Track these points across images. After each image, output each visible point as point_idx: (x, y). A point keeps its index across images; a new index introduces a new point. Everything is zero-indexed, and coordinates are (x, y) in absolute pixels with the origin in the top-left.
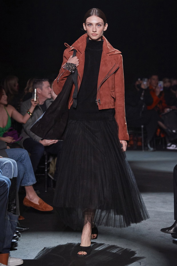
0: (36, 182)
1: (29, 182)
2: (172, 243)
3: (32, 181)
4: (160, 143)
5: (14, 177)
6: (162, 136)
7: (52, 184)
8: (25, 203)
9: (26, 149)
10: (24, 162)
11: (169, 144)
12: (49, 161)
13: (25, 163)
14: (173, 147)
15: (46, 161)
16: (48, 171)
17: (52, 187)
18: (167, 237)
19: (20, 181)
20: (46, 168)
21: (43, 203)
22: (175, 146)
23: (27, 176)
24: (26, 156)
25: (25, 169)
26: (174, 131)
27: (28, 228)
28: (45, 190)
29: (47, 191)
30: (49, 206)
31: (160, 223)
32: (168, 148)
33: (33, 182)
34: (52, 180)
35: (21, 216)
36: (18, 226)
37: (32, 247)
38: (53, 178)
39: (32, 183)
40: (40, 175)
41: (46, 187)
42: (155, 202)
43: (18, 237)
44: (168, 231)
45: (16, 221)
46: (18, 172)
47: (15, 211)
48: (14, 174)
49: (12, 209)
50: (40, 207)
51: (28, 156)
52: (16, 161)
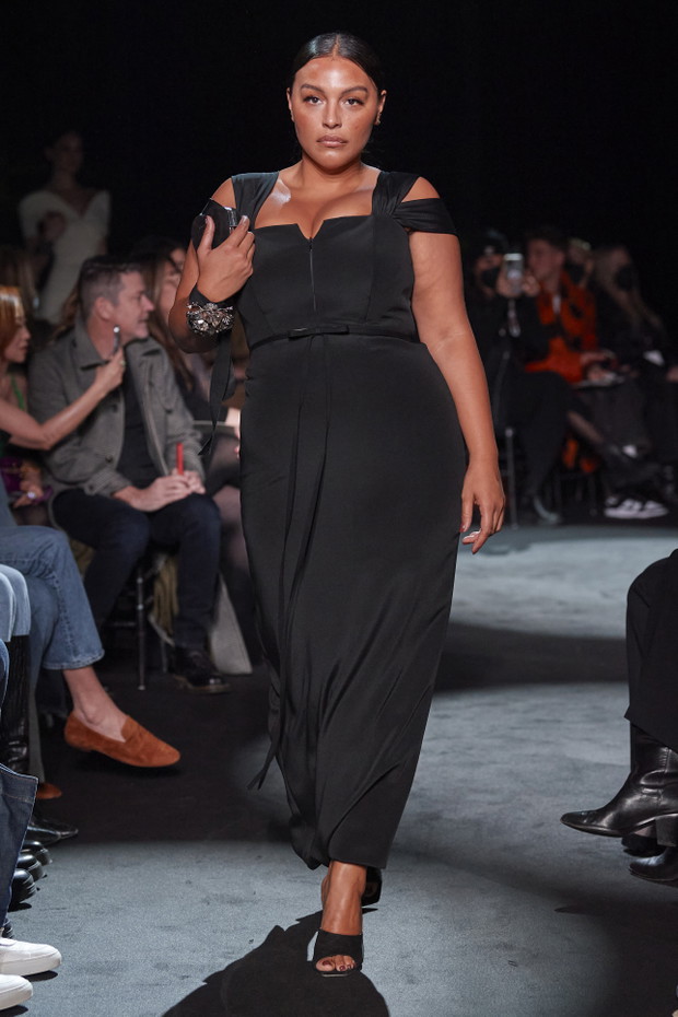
0: (103, 652)
1: (76, 653)
2: (625, 875)
3: (89, 650)
4: (579, 495)
5: (17, 634)
6: (587, 467)
7: (165, 660)
8: (73, 738)
10: (53, 577)
11: (612, 500)
12: (150, 572)
13: (57, 582)
14: (630, 508)
15: (140, 572)
17: (165, 669)
18: (609, 851)
19: (41, 649)
20: (140, 598)
21: (141, 735)
22: (637, 506)
23: (68, 633)
24: (60, 555)
25: (60, 604)
26: (630, 450)
27: (77, 831)
28: (139, 685)
29: (146, 684)
30: (163, 747)
31: (581, 800)
32: (612, 513)
33: (93, 652)
34: (163, 645)
35: (49, 785)
36: (39, 824)
37: (93, 903)
38: (165, 638)
39: (89, 659)
40: (117, 624)
41: (142, 671)
42: (559, 721)
43: (38, 863)
44: (589, 823)
45: (28, 800)
46: (32, 617)
47: (25, 766)
48: (19, 624)
49: (16, 758)
50: (129, 750)
51: (70, 553)
52: (24, 575)
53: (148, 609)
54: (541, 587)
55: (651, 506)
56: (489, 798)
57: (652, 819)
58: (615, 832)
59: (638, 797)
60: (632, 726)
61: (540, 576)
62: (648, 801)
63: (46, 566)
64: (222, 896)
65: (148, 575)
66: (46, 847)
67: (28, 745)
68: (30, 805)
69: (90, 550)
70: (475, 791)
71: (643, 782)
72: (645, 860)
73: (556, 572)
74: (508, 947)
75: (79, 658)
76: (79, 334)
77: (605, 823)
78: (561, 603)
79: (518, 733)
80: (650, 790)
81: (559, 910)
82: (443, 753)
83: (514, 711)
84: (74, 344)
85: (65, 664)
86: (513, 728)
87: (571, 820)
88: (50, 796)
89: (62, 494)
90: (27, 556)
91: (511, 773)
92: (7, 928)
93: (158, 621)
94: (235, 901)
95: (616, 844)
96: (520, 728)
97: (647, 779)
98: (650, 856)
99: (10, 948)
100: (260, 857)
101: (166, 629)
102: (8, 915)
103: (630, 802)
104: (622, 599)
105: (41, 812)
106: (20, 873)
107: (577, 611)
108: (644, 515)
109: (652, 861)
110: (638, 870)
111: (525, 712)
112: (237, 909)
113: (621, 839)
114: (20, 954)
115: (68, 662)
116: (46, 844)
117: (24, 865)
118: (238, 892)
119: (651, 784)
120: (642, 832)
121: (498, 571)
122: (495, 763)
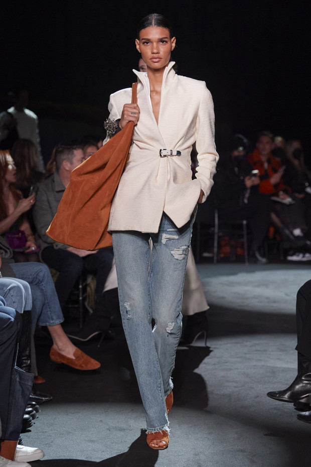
0: (64, 319)
1: (52, 319)
4: (275, 251)
5: (26, 310)
6: (278, 238)
8: (53, 357)
13: (44, 287)
15: (81, 282)
20: (81, 294)
21: (82, 356)
24: (46, 275)
25: (45, 296)
30: (93, 361)
31: (275, 386)
32: (290, 258)
33: (59, 319)
37: (59, 430)
39: (58, 321)
40: (70, 306)
42: (266, 351)
43: (34, 412)
44: (279, 397)
45: (30, 384)
46: (33, 302)
47: (29, 368)
48: (27, 305)
49: (25, 365)
50: (76, 362)
51: (50, 274)
52: (29, 283)
53: (84, 299)
54: (258, 291)
55: (307, 255)
56: (235, 384)
57: (307, 395)
58: (291, 400)
59: (301, 385)
60: (299, 353)
61: (258, 286)
62: (305, 386)
63: (39, 280)
64: (116, 427)
65: (84, 284)
66: (38, 405)
67: (30, 359)
68: (31, 386)
69: (58, 273)
70: (228, 381)
71: (303, 378)
72: (304, 413)
73: (265, 284)
74: (242, 451)
76: (56, 177)
77: (286, 396)
78: (267, 298)
79: (248, 356)
80: (307, 382)
81: (266, 435)
82: (214, 364)
83: (246, 346)
84: (53, 181)
85: (47, 323)
86: (245, 354)
87: (272, 395)
88: (40, 382)
89: (46, 249)
90: (31, 275)
91: (244, 373)
92: (21, 440)
93: (88, 305)
94: (121, 430)
95: (291, 405)
96: (249, 354)
97: (305, 377)
98: (306, 411)
99: (22, 450)
100: (132, 410)
101: (92, 308)
102: (21, 435)
103: (297, 387)
104: (295, 296)
105: (35, 388)
106: (26, 416)
107: (274, 302)
108: (304, 259)
109: (307, 413)
110: (301, 417)
111: (251, 346)
112: (122, 433)
113: (293, 404)
114: (26, 452)
115: (49, 322)
116: (38, 403)
117: (28, 413)
118: (123, 426)
119: (307, 379)
120: (303, 401)
121: (239, 284)
122: (237, 369)
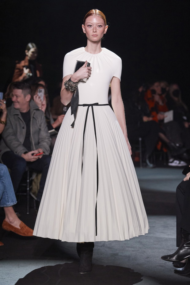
0: (17, 202)
1: (8, 202)
3: (12, 201)
4: (161, 159)
7: (35, 205)
8: (5, 227)
9: (4, 164)
11: (171, 160)
12: (31, 178)
13: (4, 180)
14: (176, 163)
15: (28, 178)
16: (31, 189)
17: (35, 208)
20: (28, 186)
21: (25, 227)
22: (178, 162)
23: (6, 196)
24: (5, 172)
25: (4, 187)
28: (27, 212)
29: (29, 212)
32: (170, 164)
33: (14, 202)
34: (34, 201)
38: (36, 198)
39: (12, 204)
41: (28, 208)
44: (170, 259)
50: (21, 231)
51: (8, 172)
55: (182, 162)
57: (188, 256)
59: (184, 250)
62: (187, 251)
63: (1, 176)
71: (185, 245)
72: (179, 269)
75: (9, 203)
77: (174, 258)
80: (187, 248)
85: (5, 205)
103: (181, 252)
108: (180, 165)
109: (181, 269)
110: (176, 272)
119: (187, 246)
